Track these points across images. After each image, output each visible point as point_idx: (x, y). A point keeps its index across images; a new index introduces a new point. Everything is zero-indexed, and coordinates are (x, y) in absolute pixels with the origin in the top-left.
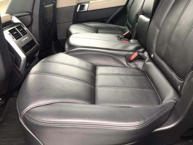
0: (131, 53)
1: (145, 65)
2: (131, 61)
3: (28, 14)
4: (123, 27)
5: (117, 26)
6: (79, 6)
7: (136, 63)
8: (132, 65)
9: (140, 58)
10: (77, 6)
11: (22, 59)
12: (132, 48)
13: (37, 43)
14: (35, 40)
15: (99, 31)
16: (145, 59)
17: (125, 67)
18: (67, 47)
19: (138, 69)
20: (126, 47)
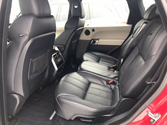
0: (110, 79)
1: (115, 88)
2: (109, 84)
3: (63, 46)
4: (116, 59)
5: (113, 58)
6: (92, 41)
7: (111, 85)
8: (109, 86)
9: (114, 83)
10: (91, 40)
11: (56, 70)
12: (112, 76)
13: (64, 62)
14: (64, 60)
15: (100, 62)
16: (116, 85)
17: (105, 86)
18: (79, 69)
19: (111, 89)
20: (109, 75)
